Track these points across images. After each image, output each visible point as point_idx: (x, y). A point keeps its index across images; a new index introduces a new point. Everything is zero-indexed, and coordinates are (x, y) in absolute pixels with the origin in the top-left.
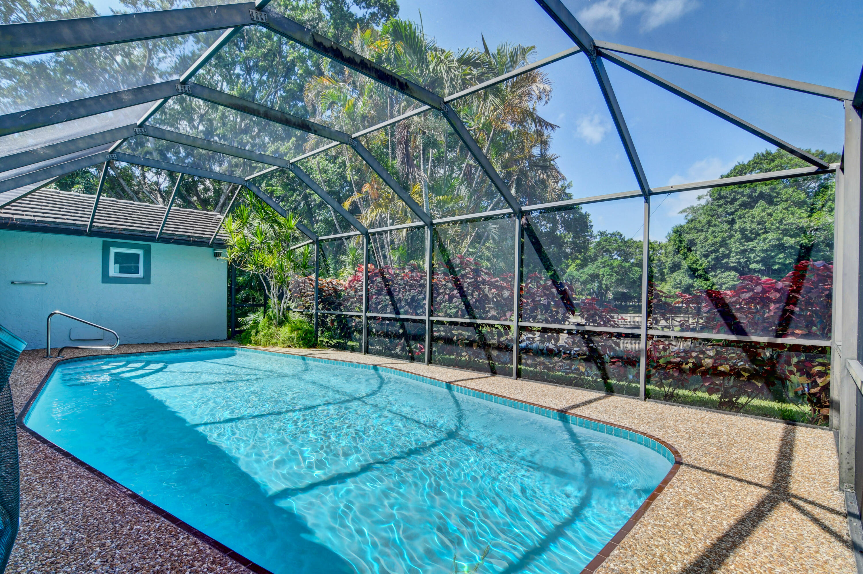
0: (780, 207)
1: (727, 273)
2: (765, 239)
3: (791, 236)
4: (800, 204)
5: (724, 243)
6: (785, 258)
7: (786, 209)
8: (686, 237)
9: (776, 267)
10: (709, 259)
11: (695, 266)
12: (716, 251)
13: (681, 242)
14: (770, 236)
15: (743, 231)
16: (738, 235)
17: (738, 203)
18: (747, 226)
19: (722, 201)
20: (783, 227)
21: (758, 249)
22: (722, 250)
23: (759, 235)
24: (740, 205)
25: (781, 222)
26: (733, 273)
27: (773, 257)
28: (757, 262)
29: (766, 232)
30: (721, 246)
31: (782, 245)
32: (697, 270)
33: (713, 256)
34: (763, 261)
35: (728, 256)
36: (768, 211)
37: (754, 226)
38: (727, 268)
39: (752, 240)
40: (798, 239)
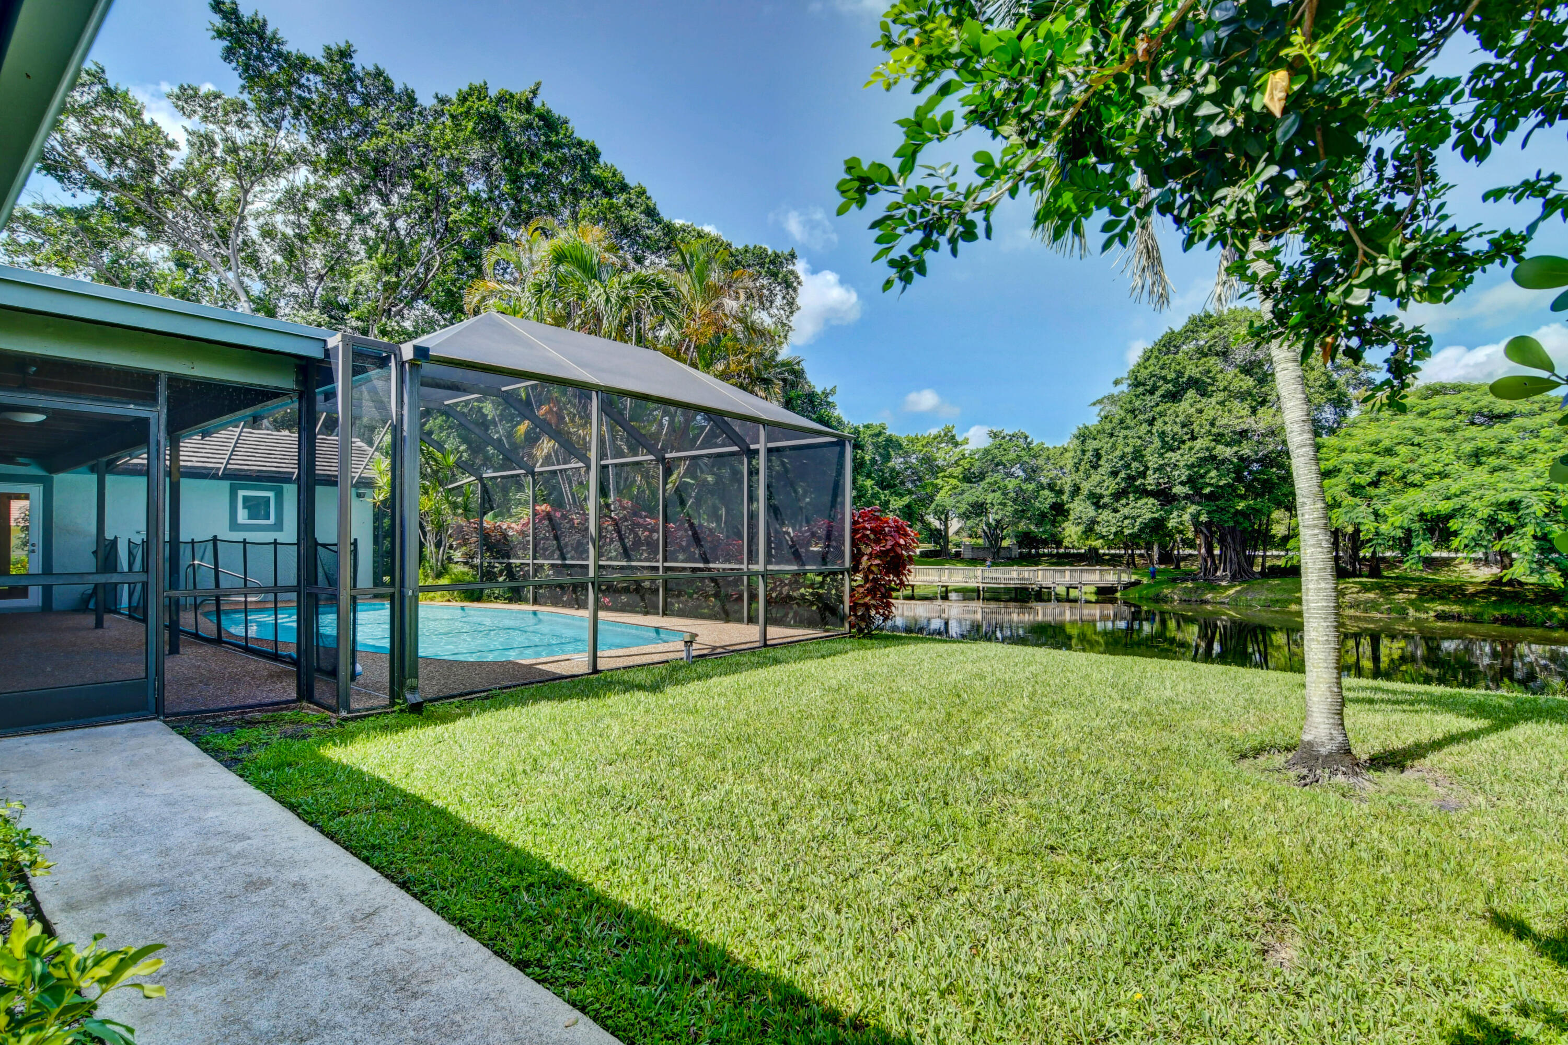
0: (1213, 400)
1: (1144, 500)
2: (1191, 449)
3: (1227, 445)
4: (1242, 396)
5: (1138, 455)
6: (1220, 477)
7: (1222, 403)
8: (1092, 445)
9: (1207, 490)
10: (1118, 479)
11: (1098, 490)
12: (1127, 466)
13: (1084, 452)
14: (1198, 444)
15: (1162, 435)
16: (1157, 443)
17: (1159, 393)
18: (1168, 428)
19: (1141, 389)
20: (1214, 430)
21: (1181, 464)
22: (1134, 465)
23: (1183, 442)
24: (1163, 396)
25: (1212, 424)
26: (1151, 500)
27: (1203, 476)
28: (1182, 483)
29: (1194, 438)
30: (1134, 459)
31: (1214, 458)
32: (1101, 496)
33: (1122, 474)
34: (1190, 481)
35: (1143, 474)
36: (1198, 406)
37: (1177, 429)
38: (1144, 492)
39: (1173, 451)
40: (1235, 449)
